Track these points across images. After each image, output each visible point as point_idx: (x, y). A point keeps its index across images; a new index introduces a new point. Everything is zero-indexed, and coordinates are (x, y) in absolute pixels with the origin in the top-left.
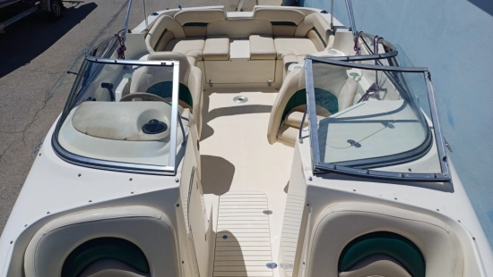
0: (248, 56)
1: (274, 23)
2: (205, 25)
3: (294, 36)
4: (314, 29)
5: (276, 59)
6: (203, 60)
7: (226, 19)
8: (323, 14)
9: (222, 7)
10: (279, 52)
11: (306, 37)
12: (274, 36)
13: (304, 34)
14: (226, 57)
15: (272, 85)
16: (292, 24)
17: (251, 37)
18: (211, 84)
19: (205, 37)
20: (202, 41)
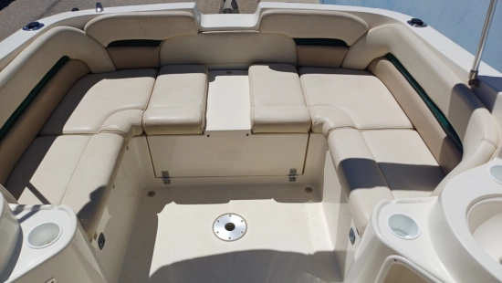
0: (249, 127)
1: (299, 42)
2: (155, 44)
3: (340, 68)
4: (390, 57)
5: (311, 131)
6: (144, 134)
7: (200, 32)
8: (414, 28)
9: (191, 5)
10: (317, 116)
11: (368, 71)
12: (300, 68)
13: (364, 63)
14: (196, 128)
15: (299, 179)
16: (340, 44)
17: (253, 69)
18: (166, 177)
19: (156, 70)
20: (149, 80)
